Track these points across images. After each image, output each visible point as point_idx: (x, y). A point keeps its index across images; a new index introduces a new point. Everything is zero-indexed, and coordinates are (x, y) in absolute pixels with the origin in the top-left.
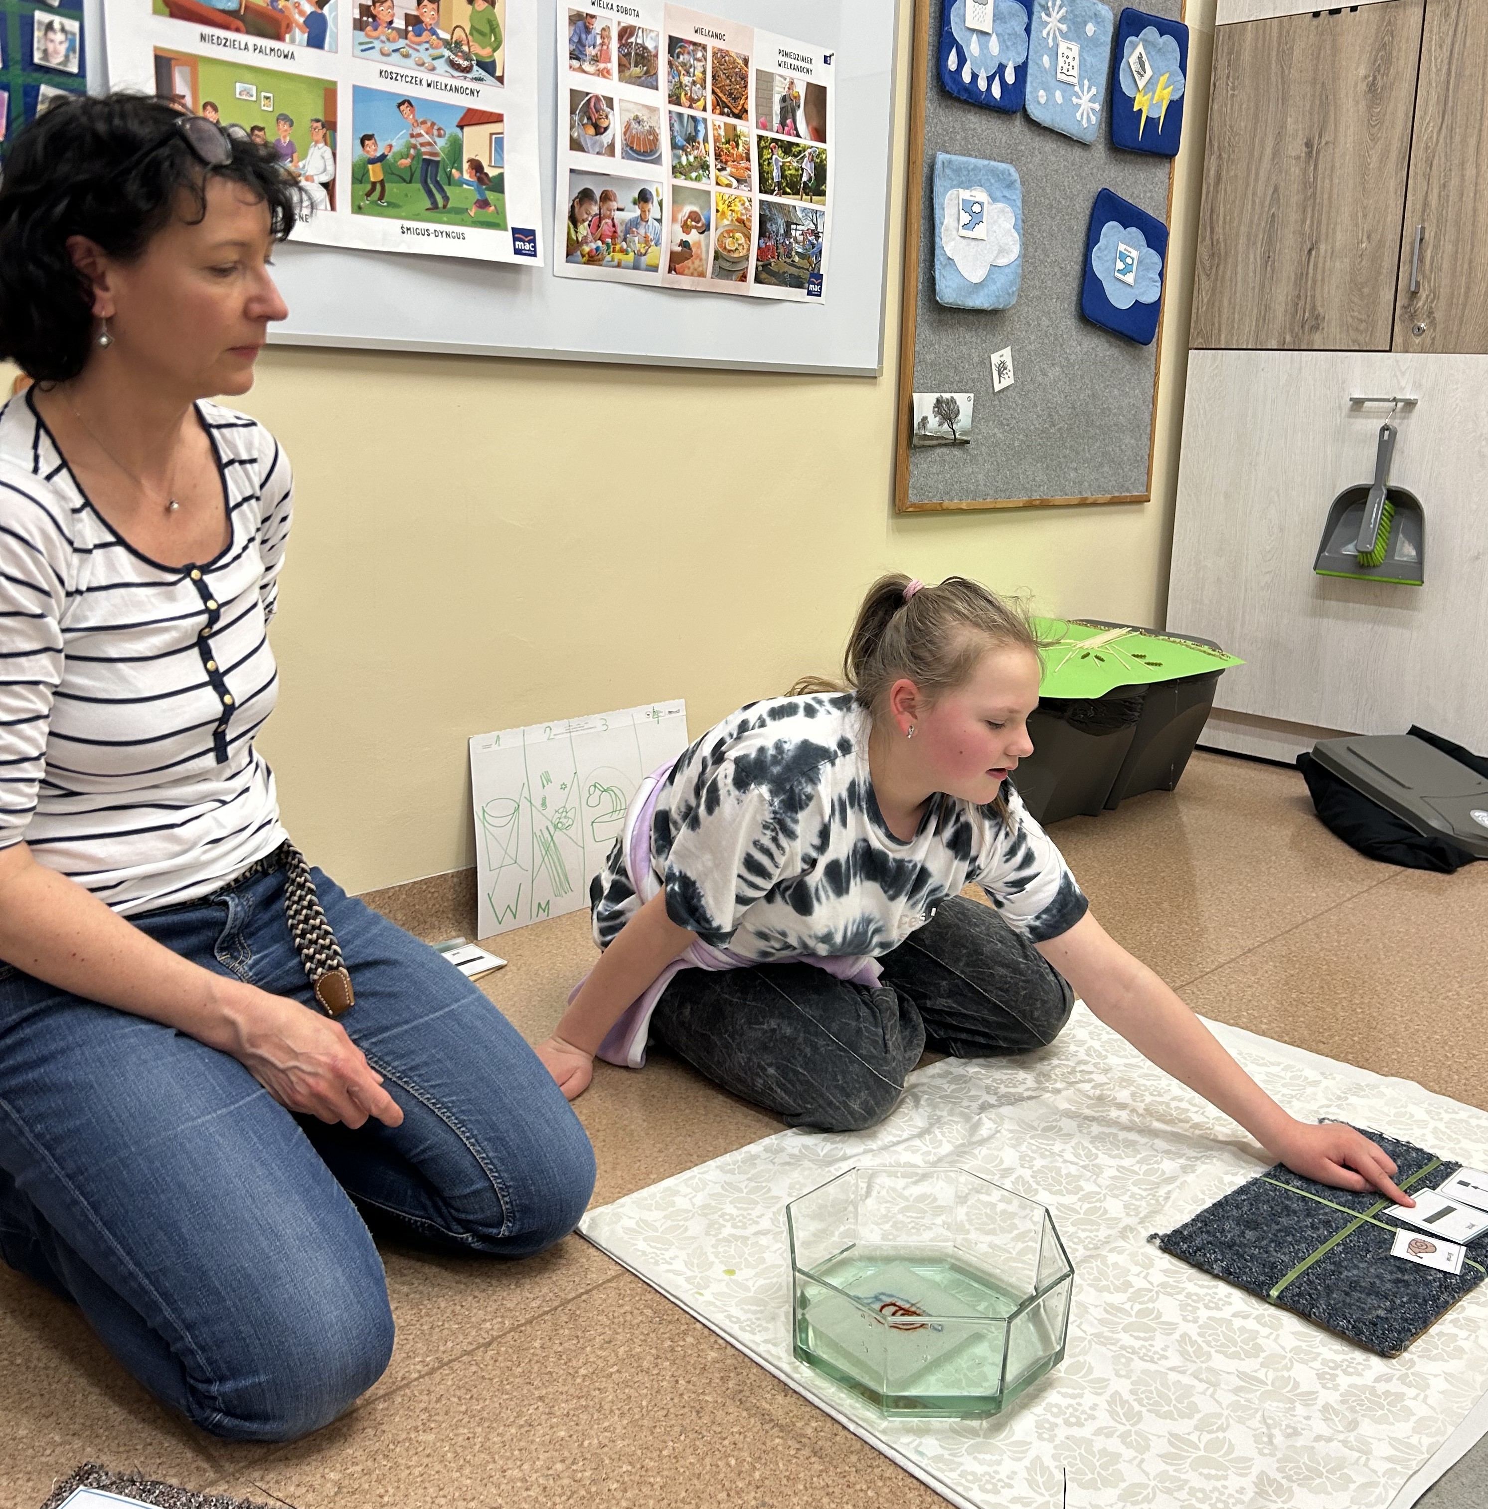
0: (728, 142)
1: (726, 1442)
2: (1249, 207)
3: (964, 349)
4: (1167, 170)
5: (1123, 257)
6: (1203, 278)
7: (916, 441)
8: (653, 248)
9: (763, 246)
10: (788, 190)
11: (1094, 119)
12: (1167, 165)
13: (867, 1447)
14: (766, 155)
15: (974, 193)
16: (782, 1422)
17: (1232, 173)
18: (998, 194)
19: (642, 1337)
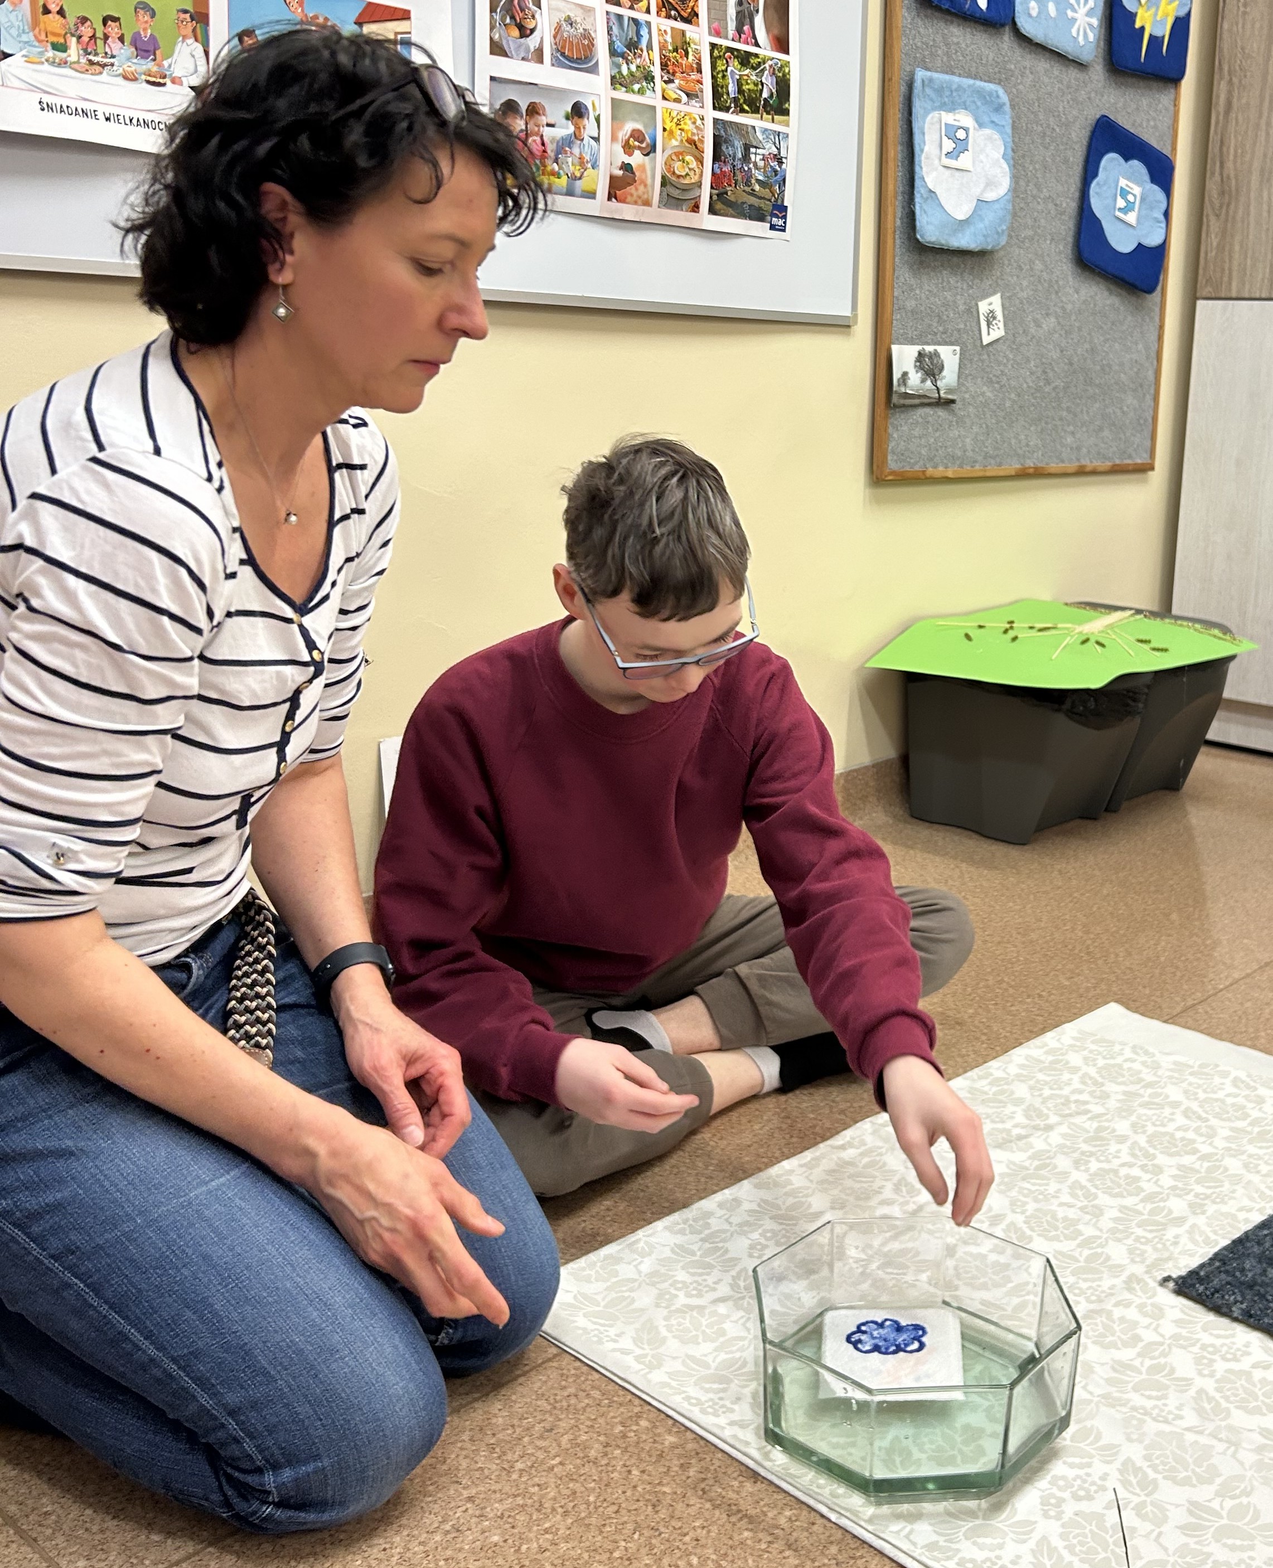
0: (676, 50)
1: (687, 1539)
2: (1263, 139)
3: (948, 295)
4: (1172, 96)
5: (1124, 193)
6: (1213, 219)
7: (895, 399)
8: (590, 171)
9: (718, 171)
10: (746, 108)
11: (1091, 37)
12: (1172, 91)
13: (849, 1536)
14: (721, 67)
15: (958, 117)
16: (752, 1512)
17: (1244, 101)
18: (986, 119)
19: (589, 1423)
